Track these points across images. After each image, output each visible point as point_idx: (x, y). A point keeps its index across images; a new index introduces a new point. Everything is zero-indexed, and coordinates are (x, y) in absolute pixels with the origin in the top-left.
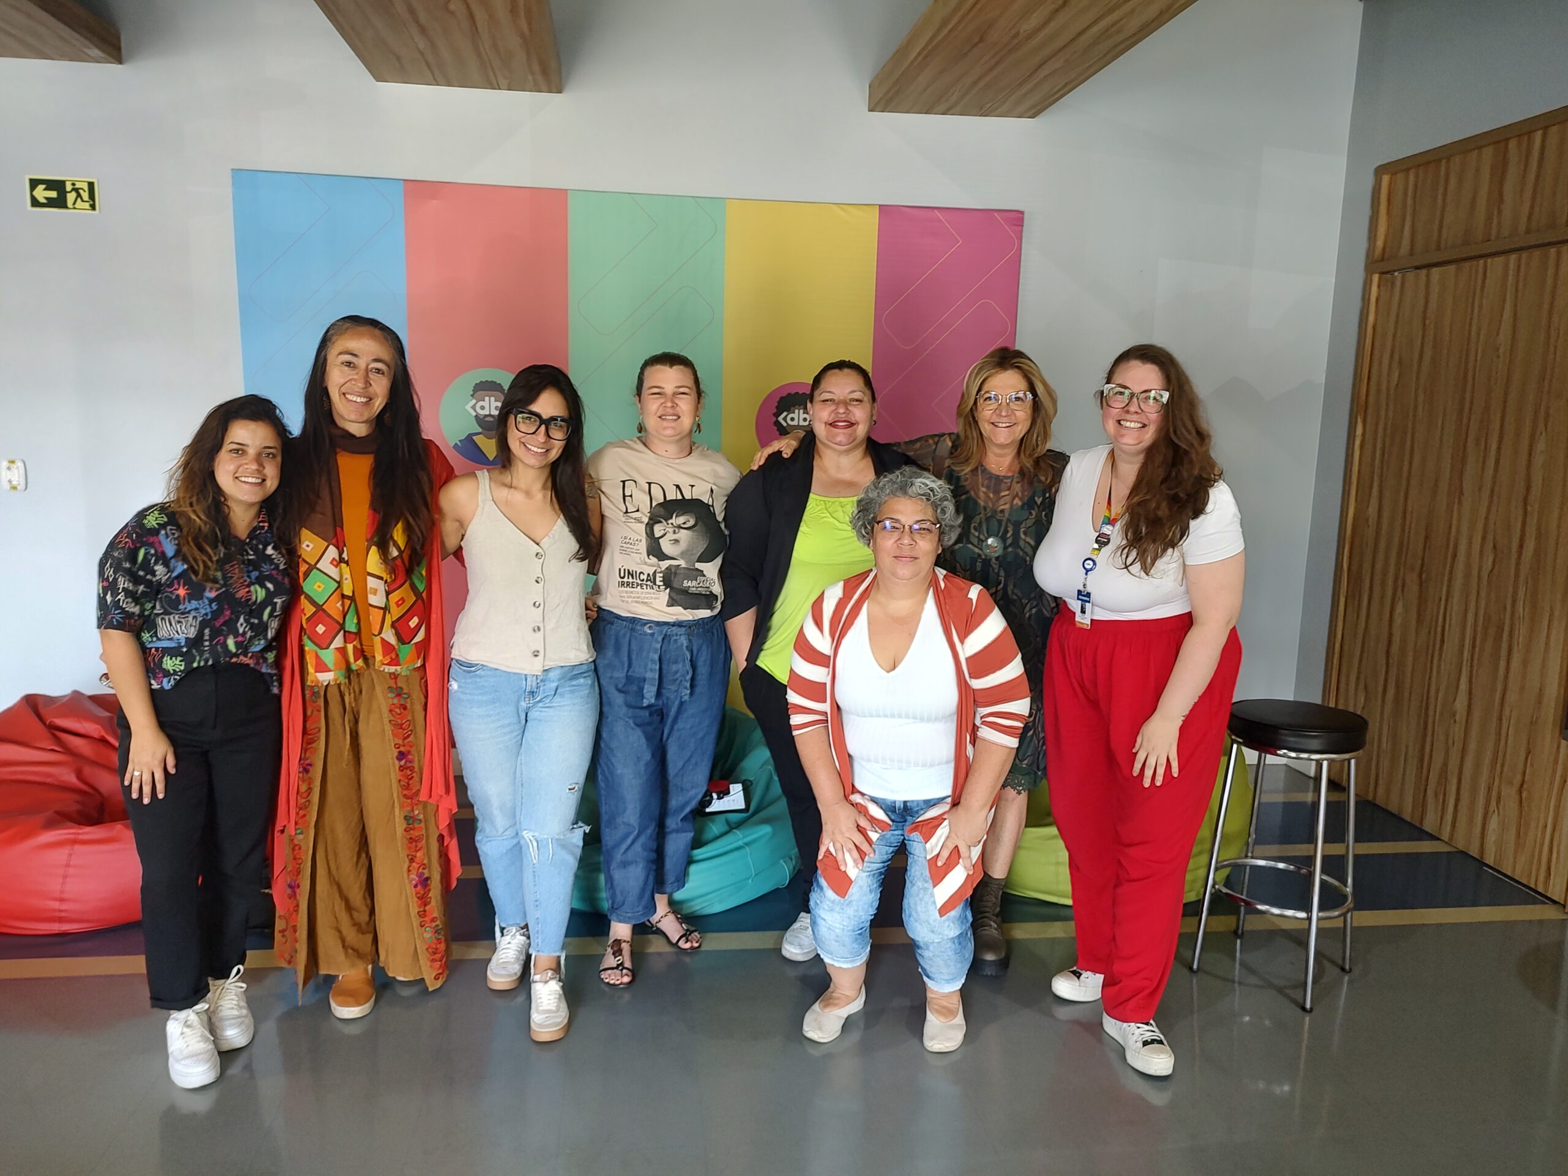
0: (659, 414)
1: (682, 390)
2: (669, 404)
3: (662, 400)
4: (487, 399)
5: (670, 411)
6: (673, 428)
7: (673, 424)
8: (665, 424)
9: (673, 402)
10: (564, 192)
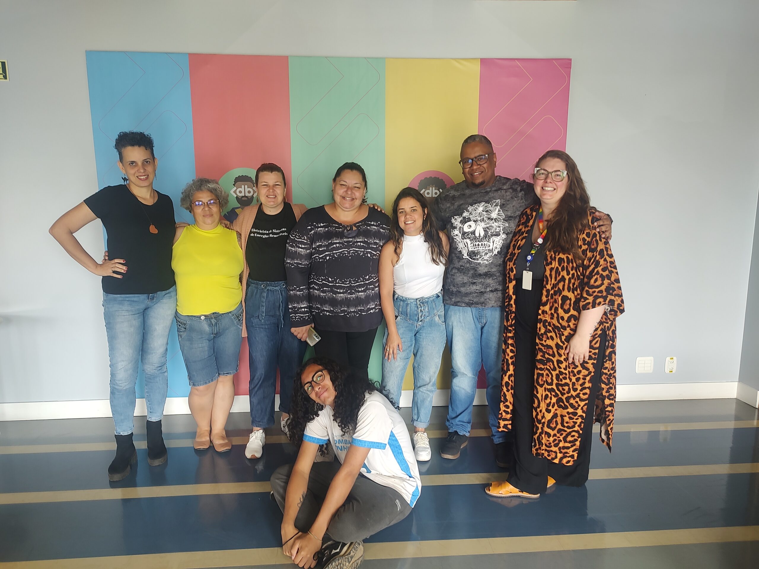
0: (266, 195)
1: (277, 183)
2: (271, 191)
3: (268, 189)
4: (243, 186)
5: (272, 194)
6: (273, 202)
7: (273, 200)
8: (269, 200)
9: (273, 190)
10: (287, 57)
